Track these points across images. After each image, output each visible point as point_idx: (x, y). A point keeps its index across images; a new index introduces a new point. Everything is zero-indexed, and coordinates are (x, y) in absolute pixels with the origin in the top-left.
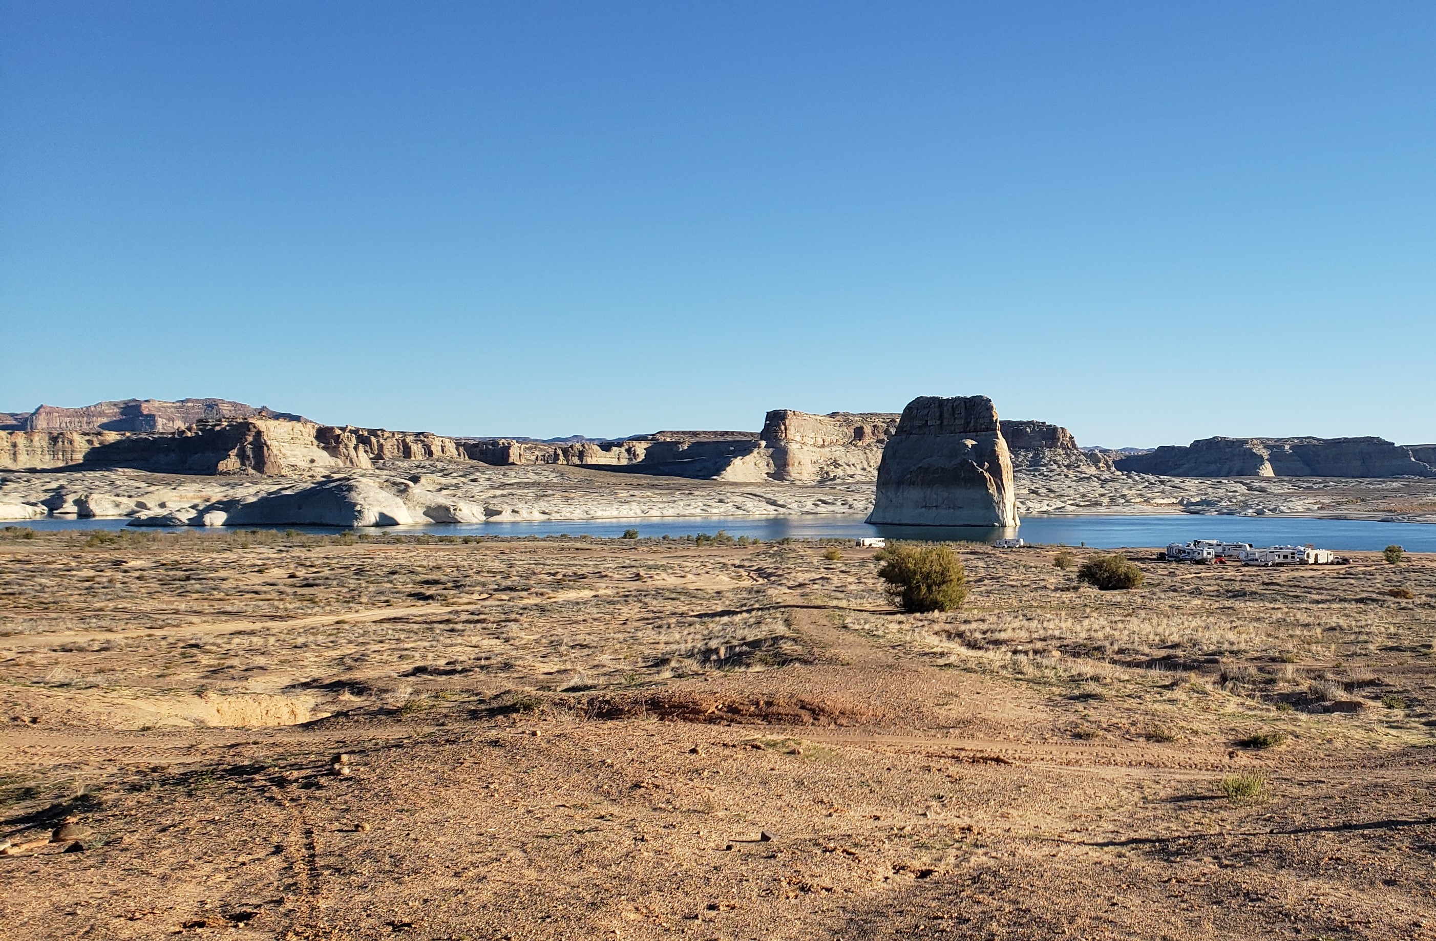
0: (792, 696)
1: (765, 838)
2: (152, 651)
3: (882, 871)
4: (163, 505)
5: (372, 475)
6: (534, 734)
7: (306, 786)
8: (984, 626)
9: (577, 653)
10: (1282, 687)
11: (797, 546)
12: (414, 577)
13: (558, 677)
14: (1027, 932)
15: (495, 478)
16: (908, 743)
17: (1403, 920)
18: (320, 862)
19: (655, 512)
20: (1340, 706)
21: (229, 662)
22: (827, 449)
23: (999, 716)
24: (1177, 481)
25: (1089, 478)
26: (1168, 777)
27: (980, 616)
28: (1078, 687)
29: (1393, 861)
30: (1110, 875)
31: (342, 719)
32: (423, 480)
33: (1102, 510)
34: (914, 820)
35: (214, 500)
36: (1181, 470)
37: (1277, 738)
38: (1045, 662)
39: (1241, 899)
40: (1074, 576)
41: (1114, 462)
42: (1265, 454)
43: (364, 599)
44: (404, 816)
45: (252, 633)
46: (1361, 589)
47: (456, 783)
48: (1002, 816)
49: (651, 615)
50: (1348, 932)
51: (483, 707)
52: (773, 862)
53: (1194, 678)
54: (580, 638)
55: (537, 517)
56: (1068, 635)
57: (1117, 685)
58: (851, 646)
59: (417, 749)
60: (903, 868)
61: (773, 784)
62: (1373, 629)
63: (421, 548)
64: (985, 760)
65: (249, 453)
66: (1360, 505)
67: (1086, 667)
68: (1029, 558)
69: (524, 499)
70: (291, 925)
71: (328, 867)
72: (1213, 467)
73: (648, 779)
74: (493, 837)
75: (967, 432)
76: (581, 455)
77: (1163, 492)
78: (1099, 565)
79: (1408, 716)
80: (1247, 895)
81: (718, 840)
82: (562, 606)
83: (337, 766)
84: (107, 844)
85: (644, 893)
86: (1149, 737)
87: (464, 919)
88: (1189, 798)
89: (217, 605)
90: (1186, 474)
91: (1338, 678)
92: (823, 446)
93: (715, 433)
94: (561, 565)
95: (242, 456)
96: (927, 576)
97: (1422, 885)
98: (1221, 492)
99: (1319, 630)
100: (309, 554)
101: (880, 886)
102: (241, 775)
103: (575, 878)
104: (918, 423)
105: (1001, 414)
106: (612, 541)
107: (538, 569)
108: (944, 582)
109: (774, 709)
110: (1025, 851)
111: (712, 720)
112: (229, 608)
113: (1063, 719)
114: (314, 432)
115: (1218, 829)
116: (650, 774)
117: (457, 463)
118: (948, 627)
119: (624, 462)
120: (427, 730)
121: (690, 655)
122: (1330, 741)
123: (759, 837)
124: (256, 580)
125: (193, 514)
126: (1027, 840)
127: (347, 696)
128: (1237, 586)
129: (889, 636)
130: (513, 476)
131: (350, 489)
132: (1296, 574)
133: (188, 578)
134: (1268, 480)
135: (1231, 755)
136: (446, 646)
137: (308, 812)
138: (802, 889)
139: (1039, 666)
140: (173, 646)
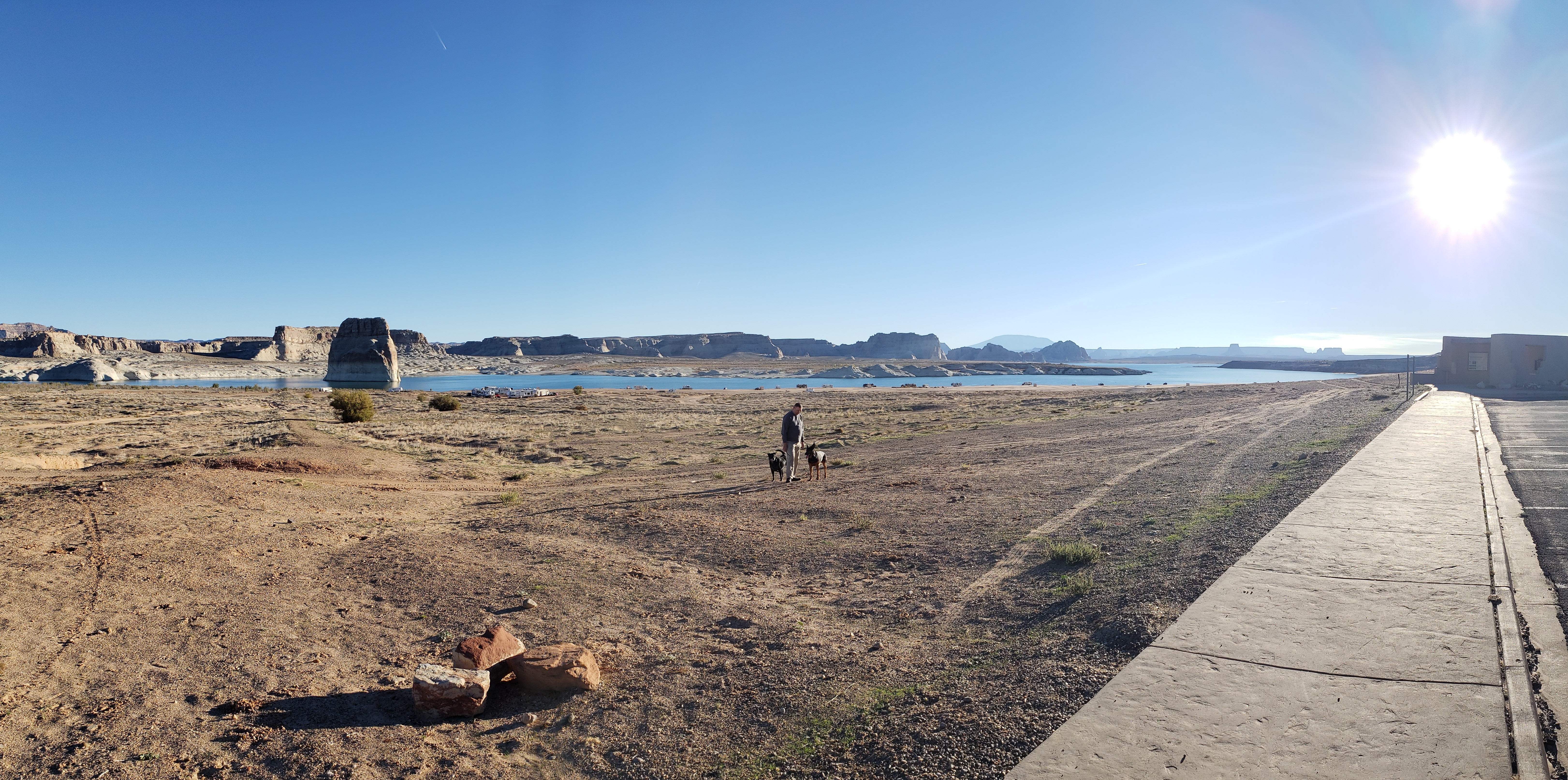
0: (295, 460)
1: (289, 522)
2: (13, 436)
3: (345, 537)
4: (11, 371)
5: (100, 358)
6: (184, 474)
7: (89, 495)
8: (384, 429)
9: (196, 439)
10: (527, 453)
11: (291, 392)
12: (122, 404)
13: (189, 450)
14: (413, 563)
15: (154, 359)
16: (350, 481)
17: (579, 549)
18: (100, 528)
19: (226, 375)
20: (552, 459)
21: (46, 441)
22: (304, 345)
23: (394, 469)
24: (476, 358)
25: (433, 358)
26: (475, 494)
27: (381, 424)
28: (431, 456)
29: (576, 525)
30: (449, 538)
31: (99, 467)
32: (123, 360)
33: (440, 373)
34: (356, 515)
35: (33, 369)
36: (477, 353)
37: (525, 476)
38: (415, 445)
39: (509, 546)
40: (427, 405)
41: (446, 349)
42: (519, 345)
43: (101, 414)
44: (133, 509)
45: (54, 428)
46: (561, 406)
47: (153, 495)
48: (398, 513)
49: (227, 423)
50: (556, 556)
51: (160, 462)
52: (294, 532)
53: (486, 450)
54: (197, 433)
55: (174, 377)
56: (425, 432)
57: (449, 454)
58: (320, 438)
59: (134, 480)
60: (353, 536)
61: (291, 499)
62: (568, 425)
63: (124, 391)
64: (388, 489)
65: (46, 347)
66: (561, 368)
67: (434, 447)
68: (405, 397)
69: (167, 368)
70: (92, 554)
71: (104, 530)
72: (493, 351)
73: (236, 495)
74: (172, 518)
75: (372, 335)
76: (192, 348)
77: (469, 364)
78: (439, 399)
79: (584, 462)
80: (512, 544)
81: (269, 522)
82: (188, 418)
83: (101, 487)
84: (11, 517)
85: (239, 544)
86: (465, 477)
87: (164, 553)
88: (485, 503)
89: (38, 416)
90: (480, 355)
91: (552, 447)
92: (302, 343)
93: (252, 337)
94: (186, 399)
95: (43, 349)
96: (354, 405)
97: (588, 534)
98: (498, 364)
99: (542, 426)
100: (75, 394)
101: (344, 543)
102: (61, 490)
103: (209, 537)
104: (347, 331)
105: (391, 326)
106: (208, 388)
107: (176, 401)
108: (362, 408)
109: (287, 466)
110: (410, 529)
111: (260, 470)
112: (43, 418)
113: (425, 470)
114: (74, 338)
115: (498, 517)
116: (237, 493)
117: (137, 352)
118: (365, 429)
119: (212, 351)
120: (137, 472)
121: (246, 441)
122: (548, 475)
123: (287, 521)
124: (53, 405)
125: (24, 375)
126: (410, 524)
127: (98, 457)
128: (505, 408)
129: (337, 434)
130: (162, 358)
131: (91, 364)
132: (533, 401)
133: (25, 404)
134: (520, 357)
135: (504, 484)
136: (139, 435)
137: (91, 506)
138: (309, 544)
139: (412, 447)
140: (21, 434)
